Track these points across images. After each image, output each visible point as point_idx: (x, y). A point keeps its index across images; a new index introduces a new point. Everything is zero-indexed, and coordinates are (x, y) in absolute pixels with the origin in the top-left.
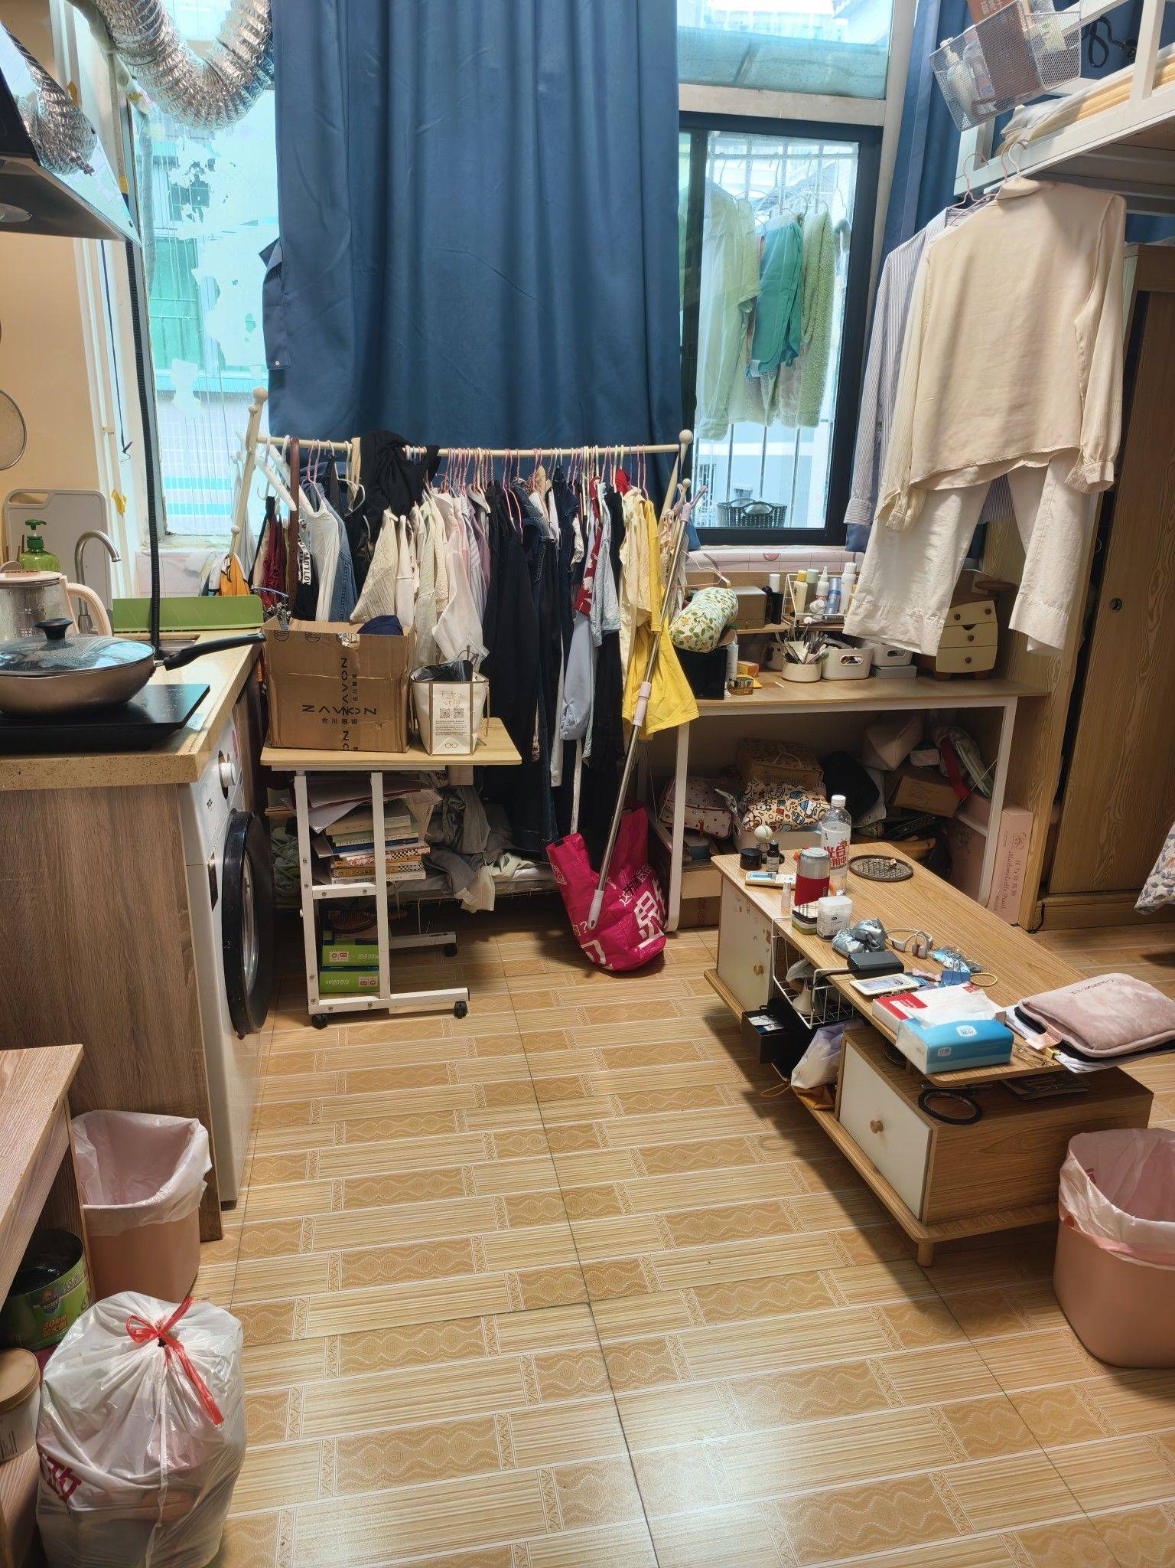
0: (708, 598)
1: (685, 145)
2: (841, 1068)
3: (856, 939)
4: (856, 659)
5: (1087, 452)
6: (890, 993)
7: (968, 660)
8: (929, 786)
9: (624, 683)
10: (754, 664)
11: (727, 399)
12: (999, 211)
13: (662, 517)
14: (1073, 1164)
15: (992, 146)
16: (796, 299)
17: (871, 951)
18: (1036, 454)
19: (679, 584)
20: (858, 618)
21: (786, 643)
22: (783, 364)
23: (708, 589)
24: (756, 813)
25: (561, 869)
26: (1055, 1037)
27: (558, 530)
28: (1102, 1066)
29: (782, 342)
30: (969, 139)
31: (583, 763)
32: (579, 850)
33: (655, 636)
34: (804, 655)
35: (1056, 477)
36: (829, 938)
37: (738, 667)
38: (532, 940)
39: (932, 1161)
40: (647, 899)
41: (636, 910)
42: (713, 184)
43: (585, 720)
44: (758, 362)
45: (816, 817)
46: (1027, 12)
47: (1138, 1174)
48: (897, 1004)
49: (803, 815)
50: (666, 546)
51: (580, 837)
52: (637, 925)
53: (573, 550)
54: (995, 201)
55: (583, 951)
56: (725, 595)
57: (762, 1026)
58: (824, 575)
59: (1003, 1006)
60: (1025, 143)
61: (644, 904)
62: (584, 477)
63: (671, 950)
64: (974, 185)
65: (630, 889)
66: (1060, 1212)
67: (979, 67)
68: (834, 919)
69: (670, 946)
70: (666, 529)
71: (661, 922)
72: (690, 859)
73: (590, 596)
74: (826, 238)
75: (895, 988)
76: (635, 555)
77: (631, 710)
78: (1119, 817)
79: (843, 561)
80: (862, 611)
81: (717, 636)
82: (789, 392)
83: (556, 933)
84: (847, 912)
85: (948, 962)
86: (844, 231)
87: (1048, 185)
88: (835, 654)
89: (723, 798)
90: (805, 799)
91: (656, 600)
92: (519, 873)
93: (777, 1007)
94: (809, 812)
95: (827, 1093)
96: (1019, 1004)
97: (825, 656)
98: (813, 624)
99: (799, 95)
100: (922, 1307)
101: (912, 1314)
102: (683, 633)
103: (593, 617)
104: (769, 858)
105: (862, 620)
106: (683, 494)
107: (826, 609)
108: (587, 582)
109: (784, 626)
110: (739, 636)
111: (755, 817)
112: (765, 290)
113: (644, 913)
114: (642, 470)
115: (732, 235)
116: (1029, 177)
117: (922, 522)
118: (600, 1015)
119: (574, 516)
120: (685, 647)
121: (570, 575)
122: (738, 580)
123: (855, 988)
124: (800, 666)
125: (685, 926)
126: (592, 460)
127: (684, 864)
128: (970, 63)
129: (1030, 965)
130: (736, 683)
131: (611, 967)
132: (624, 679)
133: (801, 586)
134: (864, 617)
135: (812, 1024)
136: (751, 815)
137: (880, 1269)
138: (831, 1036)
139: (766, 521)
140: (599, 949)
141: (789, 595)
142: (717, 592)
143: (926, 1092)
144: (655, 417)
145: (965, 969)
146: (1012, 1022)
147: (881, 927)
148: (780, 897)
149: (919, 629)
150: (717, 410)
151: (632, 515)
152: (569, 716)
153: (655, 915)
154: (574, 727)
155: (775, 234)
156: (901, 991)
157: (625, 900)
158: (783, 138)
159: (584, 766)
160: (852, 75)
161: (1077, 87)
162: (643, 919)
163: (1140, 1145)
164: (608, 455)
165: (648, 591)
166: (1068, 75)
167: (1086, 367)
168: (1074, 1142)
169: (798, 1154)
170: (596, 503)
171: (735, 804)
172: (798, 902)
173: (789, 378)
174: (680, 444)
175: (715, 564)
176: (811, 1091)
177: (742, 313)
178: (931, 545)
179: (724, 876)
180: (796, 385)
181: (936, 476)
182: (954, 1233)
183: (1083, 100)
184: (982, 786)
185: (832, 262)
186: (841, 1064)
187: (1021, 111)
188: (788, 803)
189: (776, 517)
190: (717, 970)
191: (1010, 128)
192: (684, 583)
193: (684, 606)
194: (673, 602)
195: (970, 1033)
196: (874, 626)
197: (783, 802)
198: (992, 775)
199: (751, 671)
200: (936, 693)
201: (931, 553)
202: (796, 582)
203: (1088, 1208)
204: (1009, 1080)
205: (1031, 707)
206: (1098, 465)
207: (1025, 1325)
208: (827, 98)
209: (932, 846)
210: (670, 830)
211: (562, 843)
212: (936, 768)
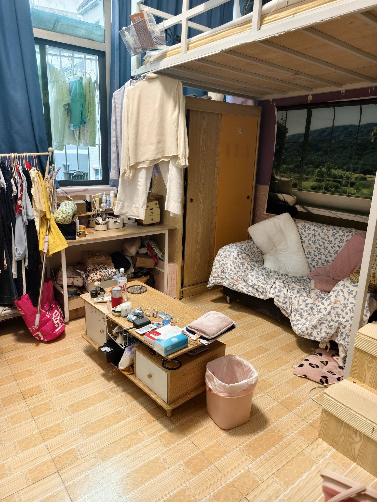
0: (66, 205)
1: (37, 49)
2: (135, 360)
3: (134, 315)
4: (118, 222)
5: (180, 156)
6: (148, 332)
7: (152, 220)
8: (145, 259)
9: (38, 237)
10: (84, 226)
11: (63, 136)
12: (146, 82)
13: (45, 178)
14: (209, 372)
15: (141, 62)
16: (83, 104)
17: (140, 318)
18: (166, 157)
19: (55, 201)
20: (118, 209)
21: (95, 218)
22: (81, 126)
23: (65, 202)
24: (92, 276)
25: (21, 308)
26: (199, 335)
27: (5, 184)
28: (213, 341)
29: (80, 119)
30: (134, 59)
31: (25, 268)
32: (28, 300)
33: (48, 220)
34: (101, 222)
35: (173, 164)
36: (126, 317)
37: (80, 228)
38: (12, 336)
39: (169, 383)
40: (56, 313)
41: (53, 318)
42: (49, 64)
43: (24, 252)
44: (72, 125)
45: (112, 275)
46: (149, 23)
47: (225, 370)
48: (152, 335)
49: (108, 275)
50: (48, 188)
51: (28, 295)
52: (54, 323)
53: (12, 191)
54: (145, 79)
55: (34, 337)
56: (72, 204)
57: (106, 351)
58: (104, 195)
59: (182, 328)
60: (152, 62)
61: (55, 315)
62: (13, 164)
63: (67, 329)
64: (138, 73)
65: (49, 311)
66: (207, 388)
67: (135, 37)
68: (126, 310)
69: (68, 328)
70: (47, 182)
71: (62, 320)
72: (70, 296)
73: (21, 207)
74: (91, 85)
75: (149, 330)
76: (37, 191)
77: (42, 246)
78: (199, 261)
79: (110, 190)
80: (119, 207)
81: (71, 218)
82: (84, 135)
83: (22, 332)
84: (130, 307)
85: (163, 317)
86: (96, 83)
87: (160, 76)
88: (111, 221)
89: (80, 273)
90: (108, 269)
91: (47, 207)
92: (3, 313)
93: (110, 343)
94: (110, 274)
95: (131, 369)
96: (187, 327)
97: (108, 222)
98: (103, 211)
99: (76, 38)
100: (171, 431)
101: (169, 435)
102: (59, 218)
103: (23, 215)
104: (100, 293)
105: (120, 210)
106: (52, 170)
107: (106, 206)
108: (19, 202)
109: (93, 213)
110: (79, 217)
111: (92, 278)
112: (72, 100)
113: (56, 319)
114: (36, 161)
115: (58, 81)
116: (155, 73)
117: (135, 178)
118: (44, 359)
119: (11, 178)
120: (60, 223)
121: (12, 200)
122: (75, 198)
123: (136, 332)
124: (100, 225)
125: (71, 320)
126: (15, 158)
127: (69, 298)
128: (132, 36)
129: (187, 313)
130: (80, 233)
131: (46, 340)
132: (38, 236)
133: (97, 199)
134: (120, 209)
135: (124, 347)
136: (90, 278)
137: (156, 422)
138: (131, 349)
139: (82, 178)
140: (40, 335)
141: (93, 202)
142: (69, 203)
143: (164, 361)
144: (38, 143)
145: (169, 318)
146: (186, 333)
147: (142, 310)
148: (106, 306)
149: (138, 211)
150: (60, 141)
151: (34, 177)
152: (18, 252)
153: (60, 318)
154: (20, 255)
155: (73, 82)
156: (152, 330)
157: (48, 315)
158: (72, 51)
159: (26, 269)
160: (93, 34)
161: (164, 48)
162: (56, 321)
163: (225, 361)
164: (22, 156)
165: (44, 204)
166: (162, 44)
167: (177, 131)
168: (208, 365)
169: (124, 391)
170: (19, 174)
171: (84, 274)
172: (113, 306)
173: (84, 130)
174: (49, 152)
175: (66, 193)
176: (126, 369)
177: (65, 109)
178: (139, 185)
179: (85, 301)
180: (86, 133)
181: (138, 163)
182: (178, 404)
183: (167, 52)
184: (161, 258)
185: (94, 93)
186: (135, 357)
187: (148, 53)
188: (102, 271)
189: (85, 176)
190: (86, 334)
191: (146, 57)
192: (56, 200)
193: (57, 208)
194: (53, 207)
195: (175, 340)
196: (124, 211)
197: (101, 271)
198: (163, 254)
199: (84, 229)
200: (144, 231)
201: (139, 187)
202: (95, 198)
203: (215, 385)
204: (189, 352)
205: (172, 232)
206: (184, 160)
207: (201, 426)
208: (86, 40)
209: (149, 278)
210: (62, 287)
211: (21, 299)
212: (147, 253)
